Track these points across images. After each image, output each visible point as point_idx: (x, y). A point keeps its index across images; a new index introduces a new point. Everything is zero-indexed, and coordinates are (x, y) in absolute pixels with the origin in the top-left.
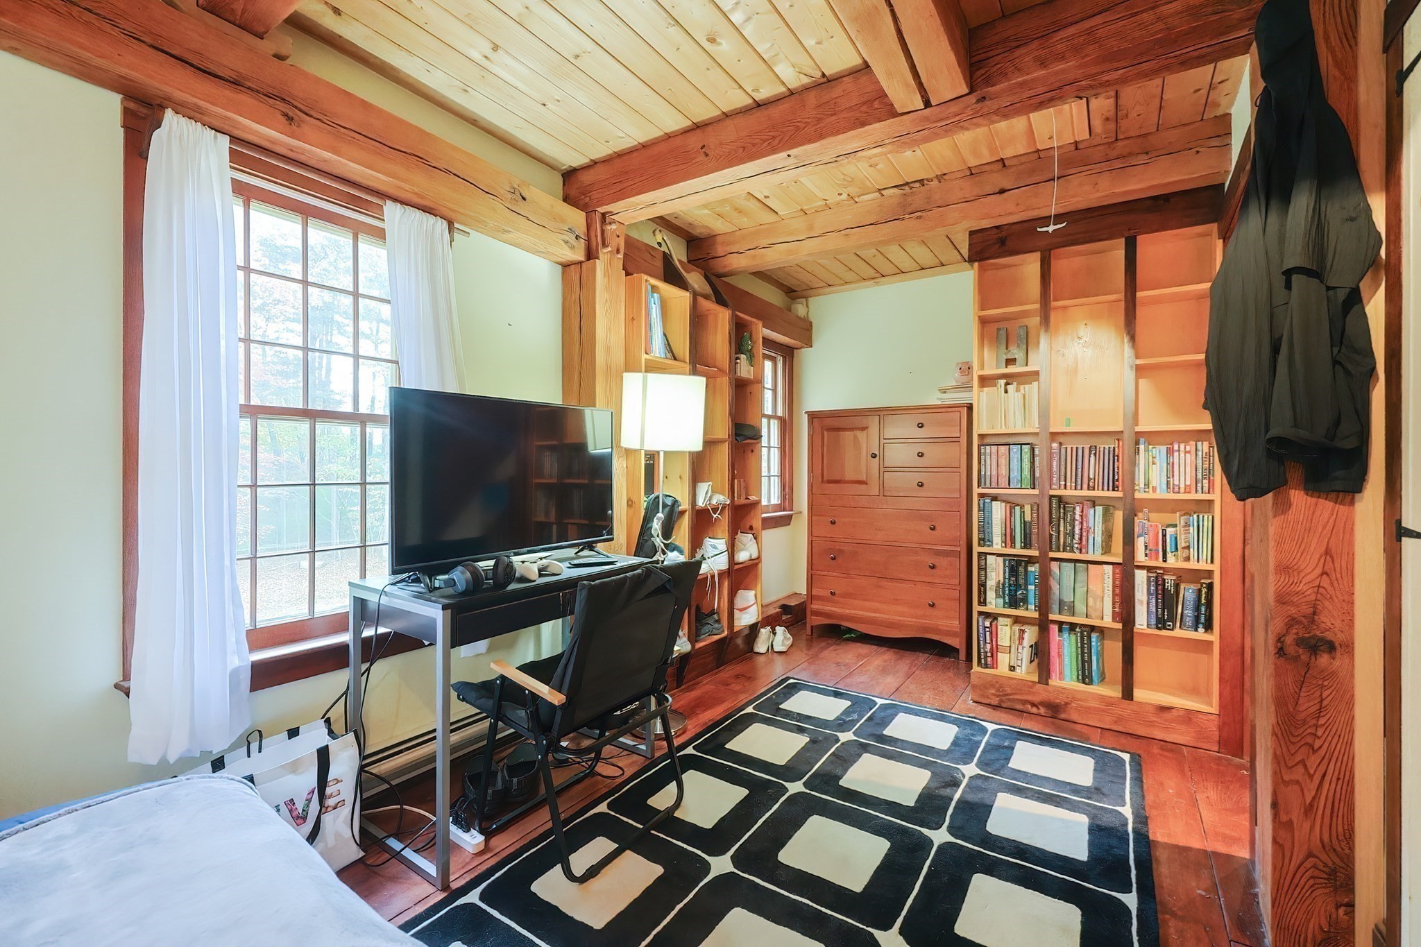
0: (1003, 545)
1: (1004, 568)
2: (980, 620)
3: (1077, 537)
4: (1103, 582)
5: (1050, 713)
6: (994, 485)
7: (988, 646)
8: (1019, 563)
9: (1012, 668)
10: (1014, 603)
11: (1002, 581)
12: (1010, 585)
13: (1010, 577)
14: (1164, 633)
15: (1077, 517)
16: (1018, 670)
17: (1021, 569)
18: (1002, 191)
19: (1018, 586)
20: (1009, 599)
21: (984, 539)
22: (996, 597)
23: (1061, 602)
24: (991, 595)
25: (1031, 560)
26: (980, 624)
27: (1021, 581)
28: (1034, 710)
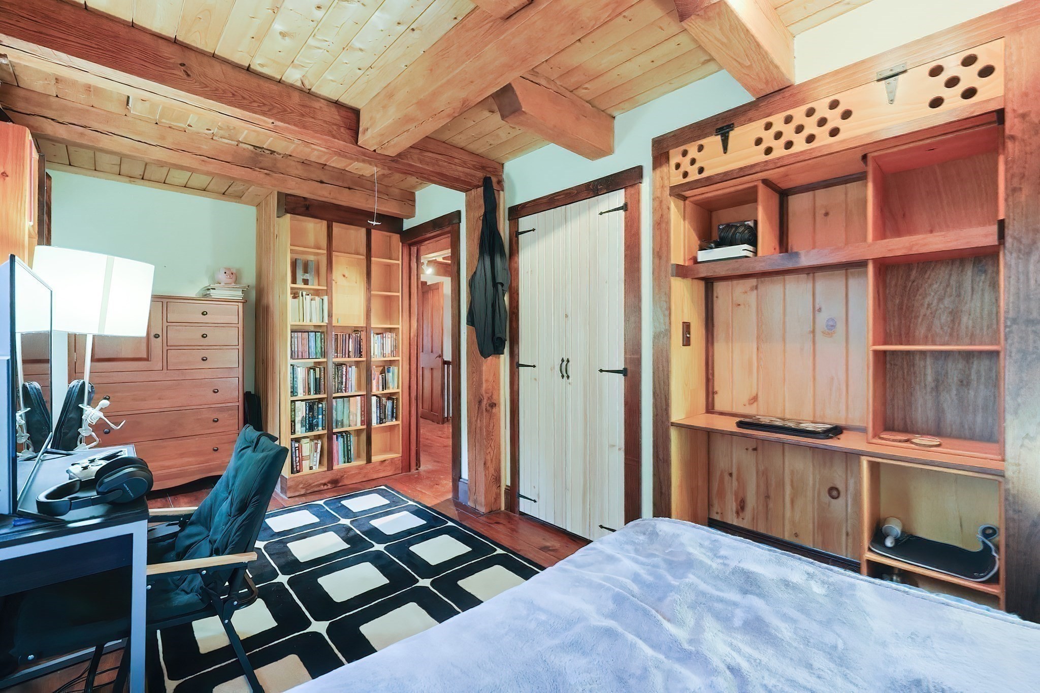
0: (304, 394)
1: (306, 407)
2: (293, 444)
3: (344, 383)
4: (356, 405)
5: (334, 486)
6: (300, 357)
7: (298, 459)
8: (314, 403)
9: (311, 468)
10: (311, 428)
11: (305, 416)
12: (309, 418)
13: (309, 413)
14: (383, 425)
15: (344, 373)
16: (314, 468)
17: (315, 407)
18: (322, 182)
19: (313, 417)
20: (309, 427)
21: (293, 391)
22: (301, 427)
23: (337, 421)
24: (298, 426)
25: (320, 400)
26: (293, 446)
27: (316, 414)
28: (325, 487)
